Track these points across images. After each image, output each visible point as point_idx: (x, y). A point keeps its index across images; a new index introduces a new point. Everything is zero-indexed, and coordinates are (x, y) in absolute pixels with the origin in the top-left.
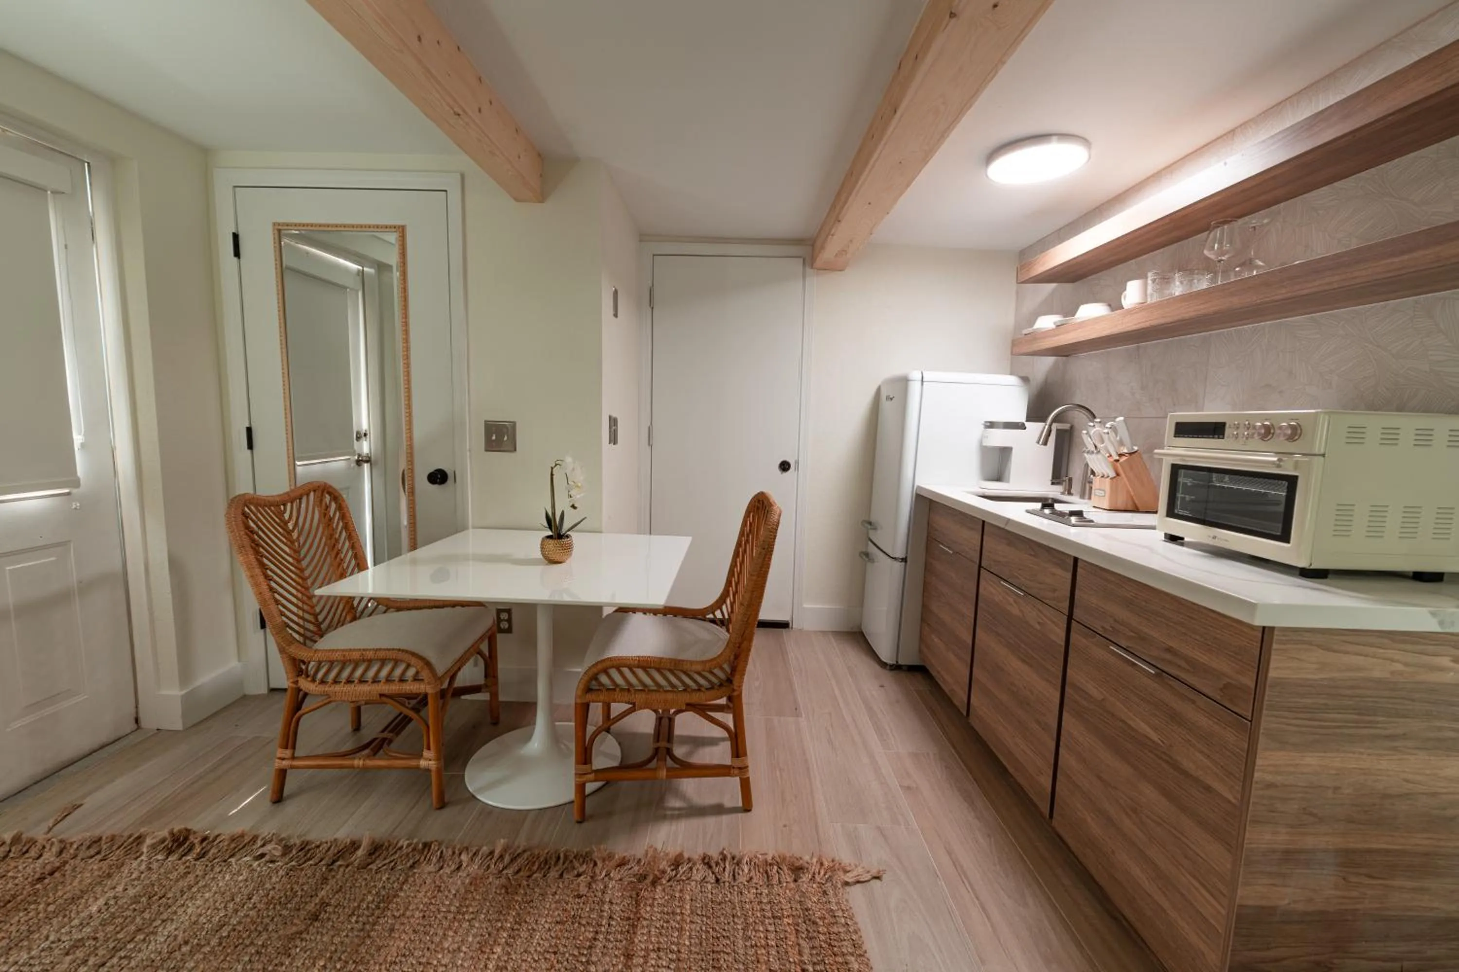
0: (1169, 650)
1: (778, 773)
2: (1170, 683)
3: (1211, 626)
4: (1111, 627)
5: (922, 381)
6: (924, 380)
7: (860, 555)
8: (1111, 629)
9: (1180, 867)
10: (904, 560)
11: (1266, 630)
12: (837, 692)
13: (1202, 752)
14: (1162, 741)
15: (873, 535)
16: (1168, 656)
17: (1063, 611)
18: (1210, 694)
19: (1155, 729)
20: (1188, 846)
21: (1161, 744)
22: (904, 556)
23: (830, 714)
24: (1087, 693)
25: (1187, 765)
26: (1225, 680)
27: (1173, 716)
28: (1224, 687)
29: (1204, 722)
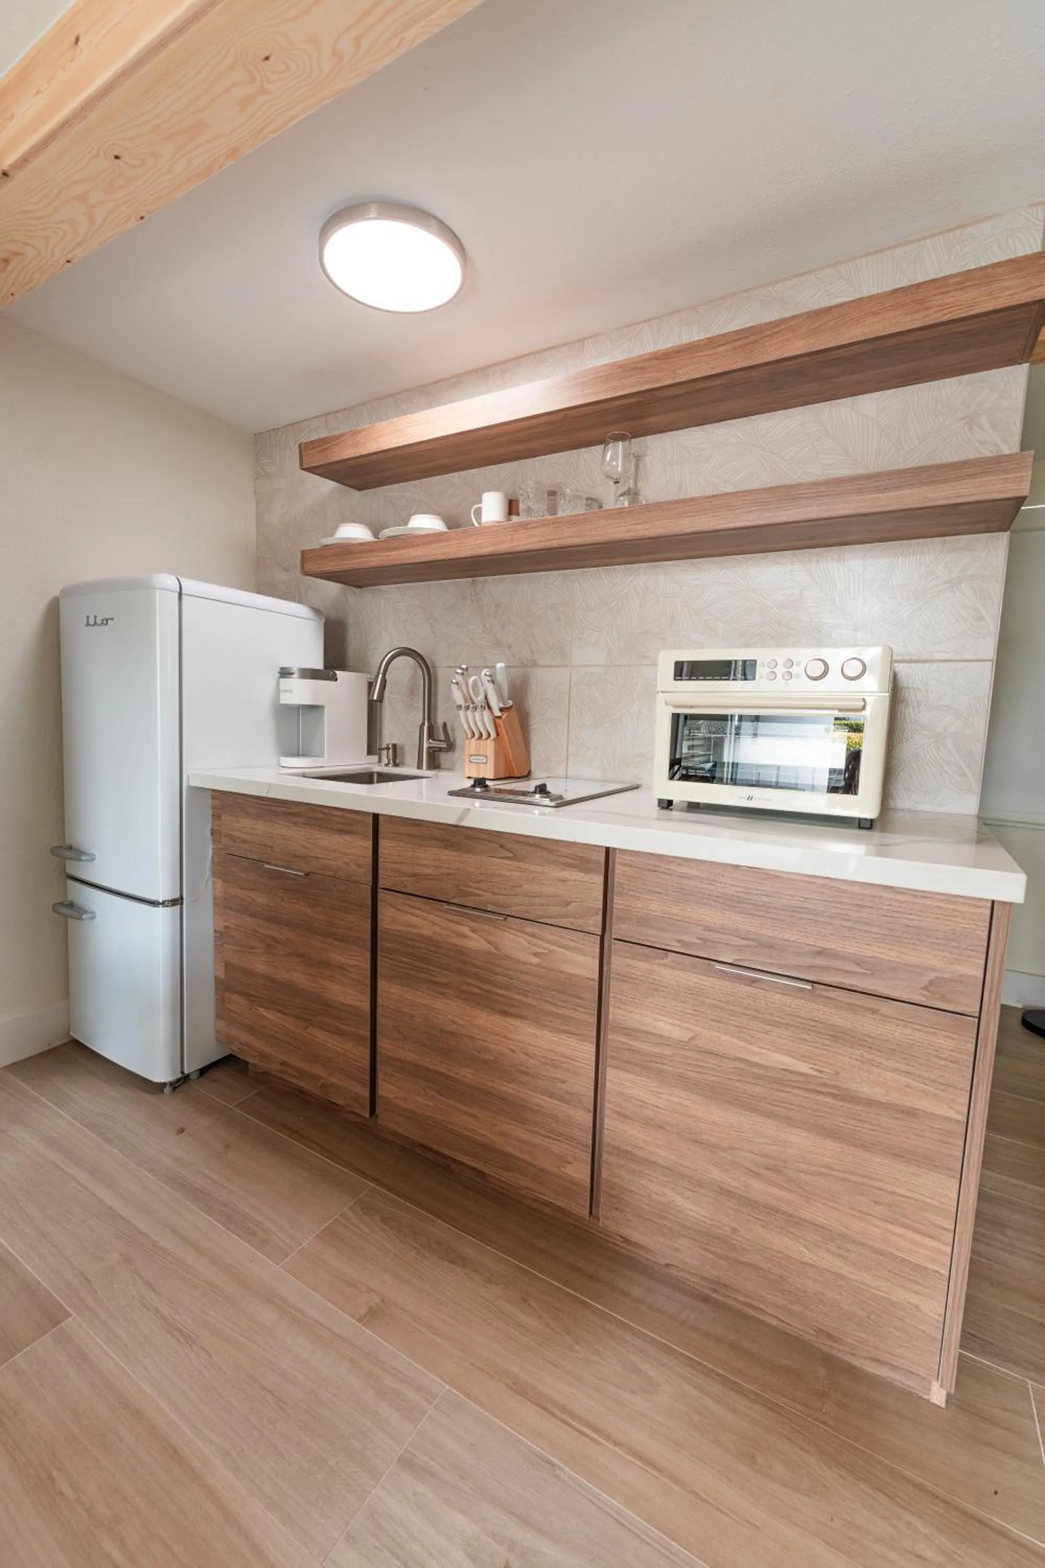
0: (821, 953)
1: (110, 1547)
2: (824, 993)
3: (897, 912)
4: (700, 939)
5: (180, 594)
6: (184, 591)
7: (55, 911)
8: (698, 941)
9: (868, 1217)
10: (177, 902)
11: (996, 903)
12: (107, 1197)
13: (894, 1070)
14: (817, 1070)
15: (74, 869)
16: (819, 961)
17: (592, 929)
18: (904, 997)
19: (804, 1058)
20: (880, 1189)
21: (819, 1075)
22: (178, 896)
23: (127, 1260)
24: (661, 1036)
25: (866, 1090)
26: (932, 975)
27: (838, 1036)
28: (931, 983)
29: (896, 1033)
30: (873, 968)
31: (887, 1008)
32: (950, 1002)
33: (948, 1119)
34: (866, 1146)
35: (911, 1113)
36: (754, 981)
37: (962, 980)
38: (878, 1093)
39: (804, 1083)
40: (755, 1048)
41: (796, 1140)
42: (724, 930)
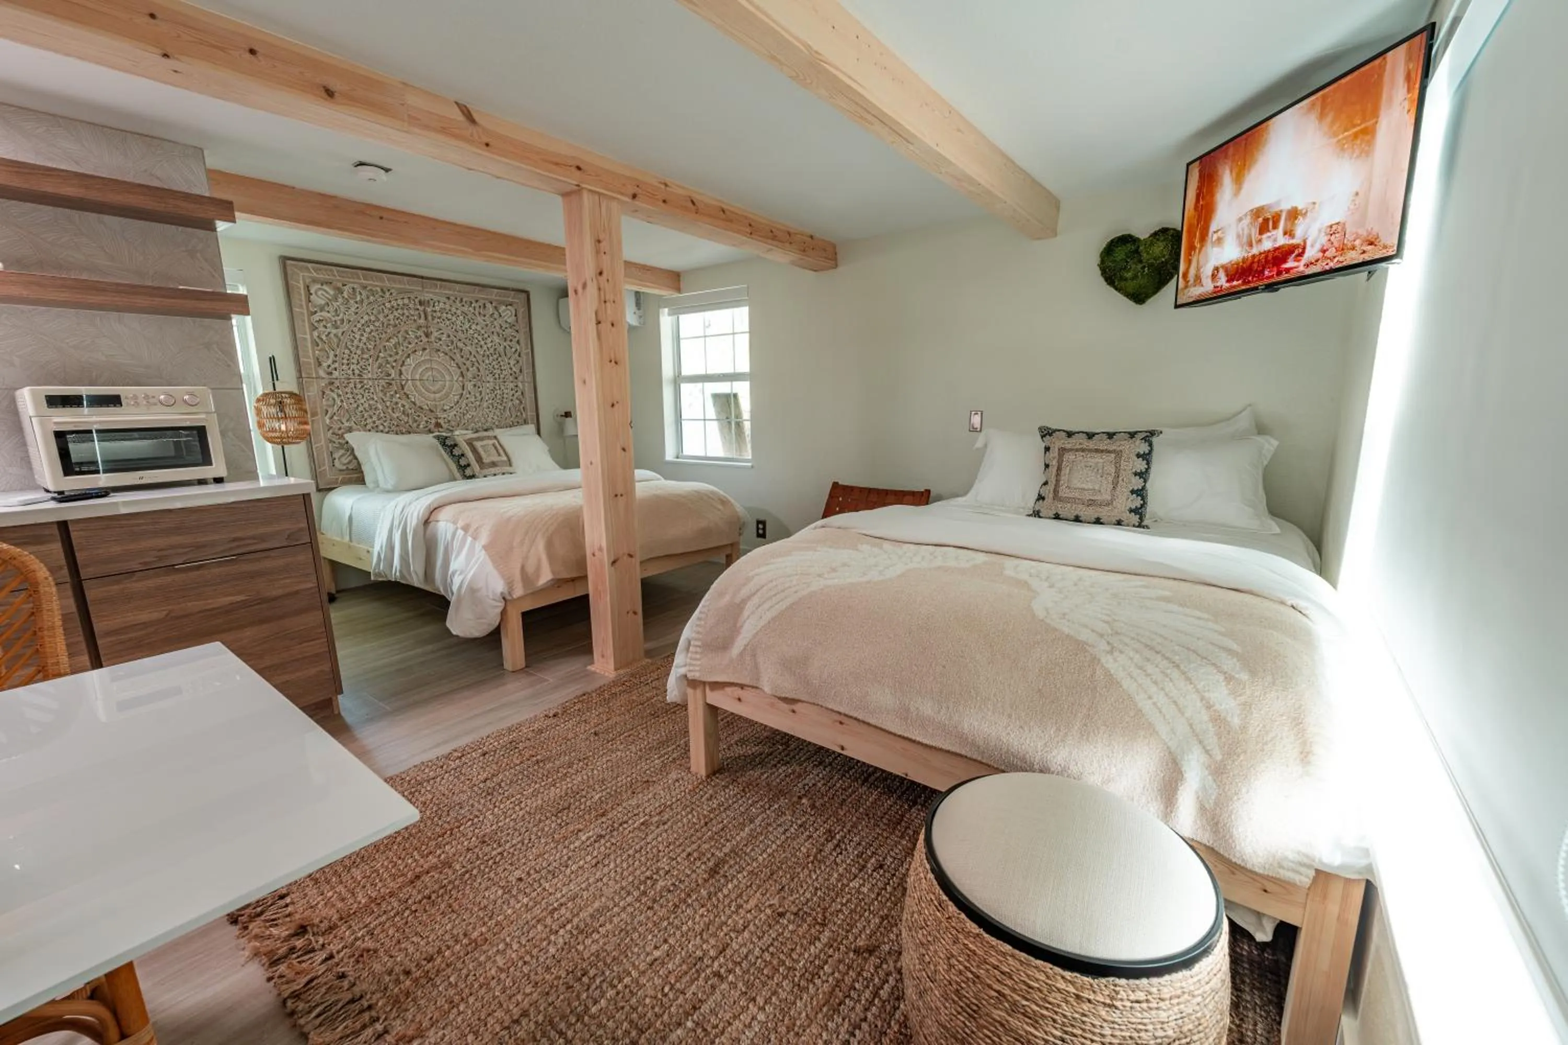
8: (156, 559)
11: (305, 495)
14: (248, 596)
18: (279, 546)
19: (239, 594)
21: (250, 598)
25: (275, 593)
26: (288, 532)
27: (253, 575)
28: (289, 536)
29: (281, 562)
30: (262, 538)
31: (272, 554)
32: (297, 540)
33: (311, 588)
34: (281, 617)
35: (297, 592)
36: (201, 566)
37: (301, 530)
38: (280, 592)
39: (244, 604)
40: (210, 601)
41: (248, 633)
42: (172, 547)
